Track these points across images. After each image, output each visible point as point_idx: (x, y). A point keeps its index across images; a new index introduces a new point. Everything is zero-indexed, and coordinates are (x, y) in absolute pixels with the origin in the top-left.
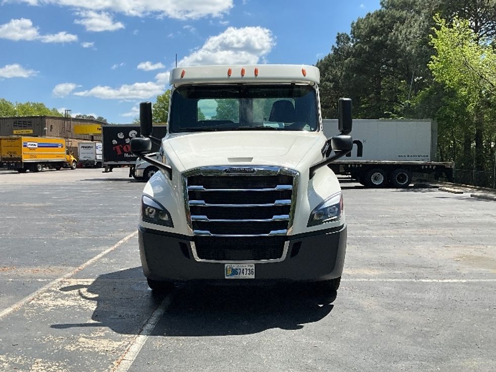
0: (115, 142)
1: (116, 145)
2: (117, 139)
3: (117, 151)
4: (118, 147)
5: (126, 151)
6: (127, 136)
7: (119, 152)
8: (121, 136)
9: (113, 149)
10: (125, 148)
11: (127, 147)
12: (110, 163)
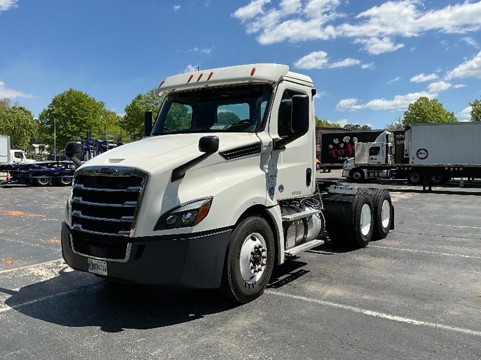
0: (331, 147)
1: (332, 149)
2: (333, 144)
3: (332, 154)
4: (333, 151)
5: (340, 154)
6: (341, 141)
7: (335, 156)
8: (336, 141)
9: (329, 153)
10: (339, 152)
11: (341, 151)
12: (326, 164)
